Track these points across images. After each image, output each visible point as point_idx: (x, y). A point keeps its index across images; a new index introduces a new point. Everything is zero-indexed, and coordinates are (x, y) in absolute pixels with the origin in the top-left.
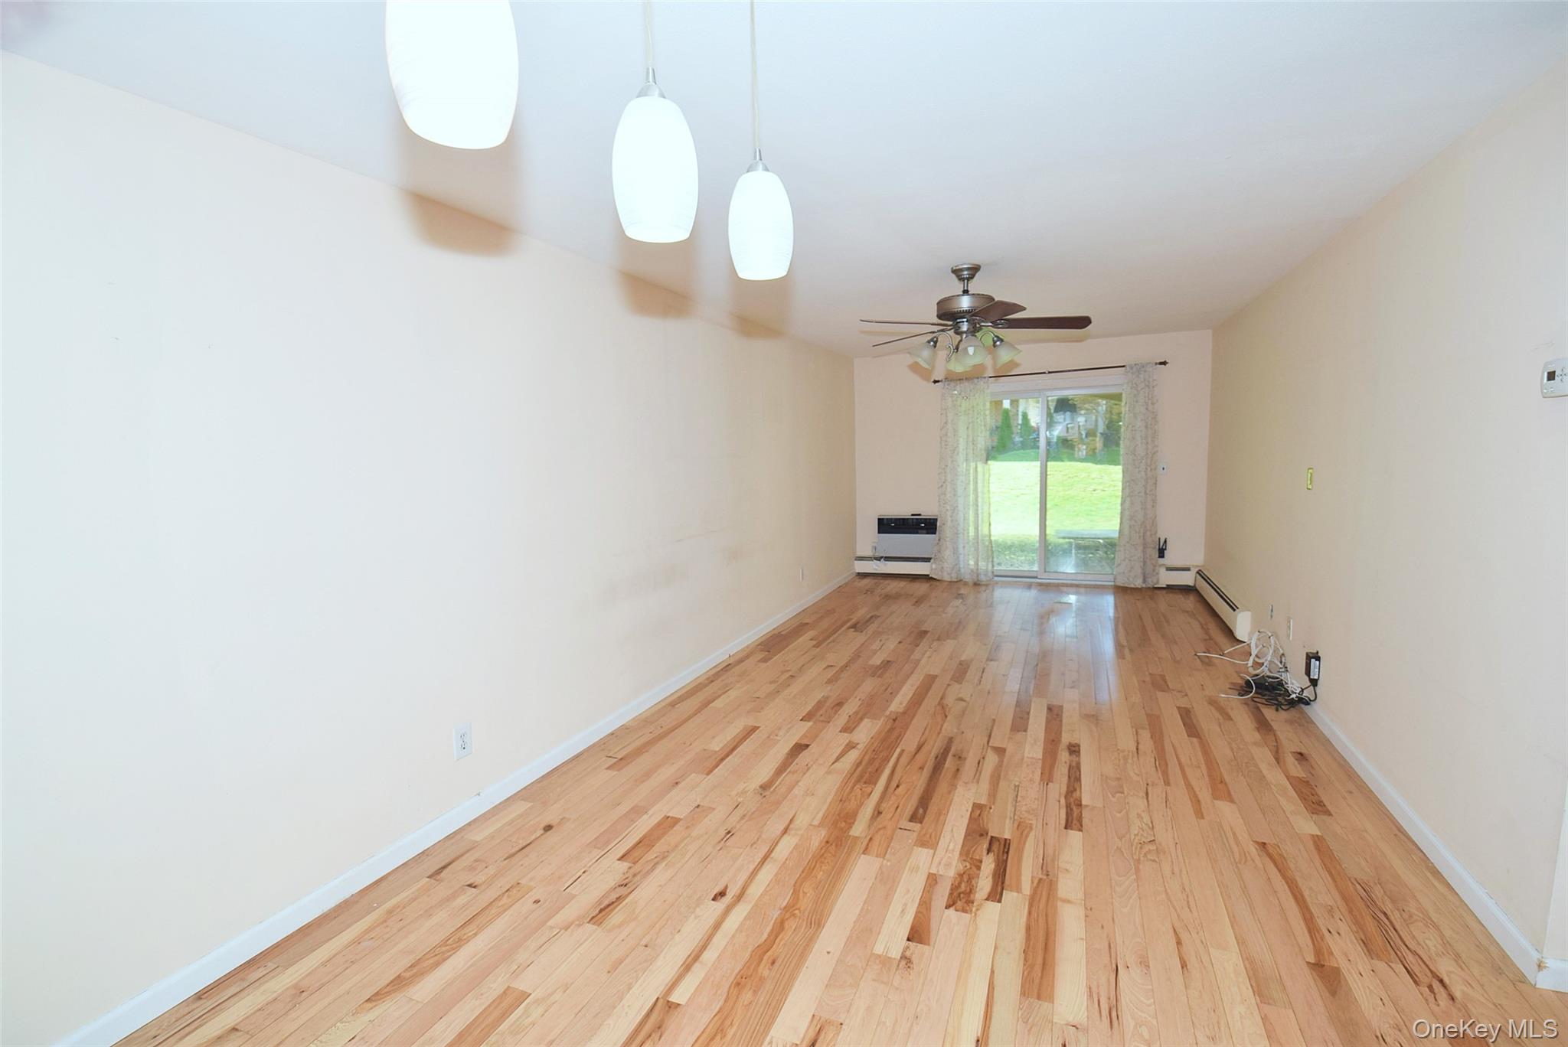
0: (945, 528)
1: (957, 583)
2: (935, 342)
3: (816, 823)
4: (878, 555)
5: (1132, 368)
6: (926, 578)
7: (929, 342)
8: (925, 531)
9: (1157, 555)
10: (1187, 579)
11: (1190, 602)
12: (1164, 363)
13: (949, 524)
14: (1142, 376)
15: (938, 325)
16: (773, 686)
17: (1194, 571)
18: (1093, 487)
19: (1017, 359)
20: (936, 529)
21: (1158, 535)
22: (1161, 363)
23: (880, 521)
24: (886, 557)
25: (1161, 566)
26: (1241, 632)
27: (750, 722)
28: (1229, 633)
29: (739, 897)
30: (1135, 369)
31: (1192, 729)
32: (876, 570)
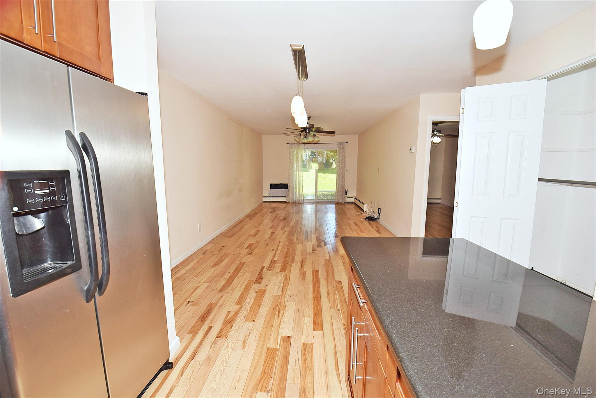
0: (290, 187)
1: (293, 203)
2: (300, 134)
3: (285, 241)
4: (270, 195)
5: (339, 144)
6: (285, 202)
7: (299, 134)
8: (284, 188)
9: (345, 194)
10: (352, 200)
11: (353, 206)
12: (347, 143)
13: (291, 186)
14: (342, 146)
15: (300, 130)
16: (257, 224)
17: (354, 198)
18: (323, 180)
19: (320, 140)
20: (288, 187)
21: (346, 189)
22: (346, 143)
23: (271, 185)
24: (273, 196)
25: (346, 197)
26: (365, 210)
27: (257, 229)
28: (363, 210)
29: (277, 250)
30: (340, 144)
31: (356, 225)
32: (269, 200)
